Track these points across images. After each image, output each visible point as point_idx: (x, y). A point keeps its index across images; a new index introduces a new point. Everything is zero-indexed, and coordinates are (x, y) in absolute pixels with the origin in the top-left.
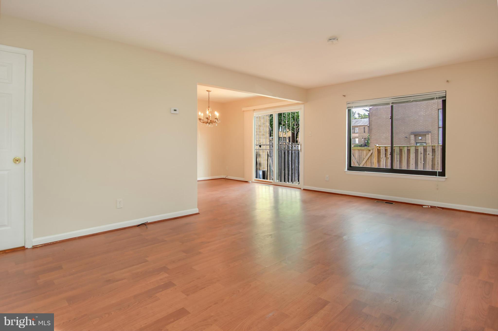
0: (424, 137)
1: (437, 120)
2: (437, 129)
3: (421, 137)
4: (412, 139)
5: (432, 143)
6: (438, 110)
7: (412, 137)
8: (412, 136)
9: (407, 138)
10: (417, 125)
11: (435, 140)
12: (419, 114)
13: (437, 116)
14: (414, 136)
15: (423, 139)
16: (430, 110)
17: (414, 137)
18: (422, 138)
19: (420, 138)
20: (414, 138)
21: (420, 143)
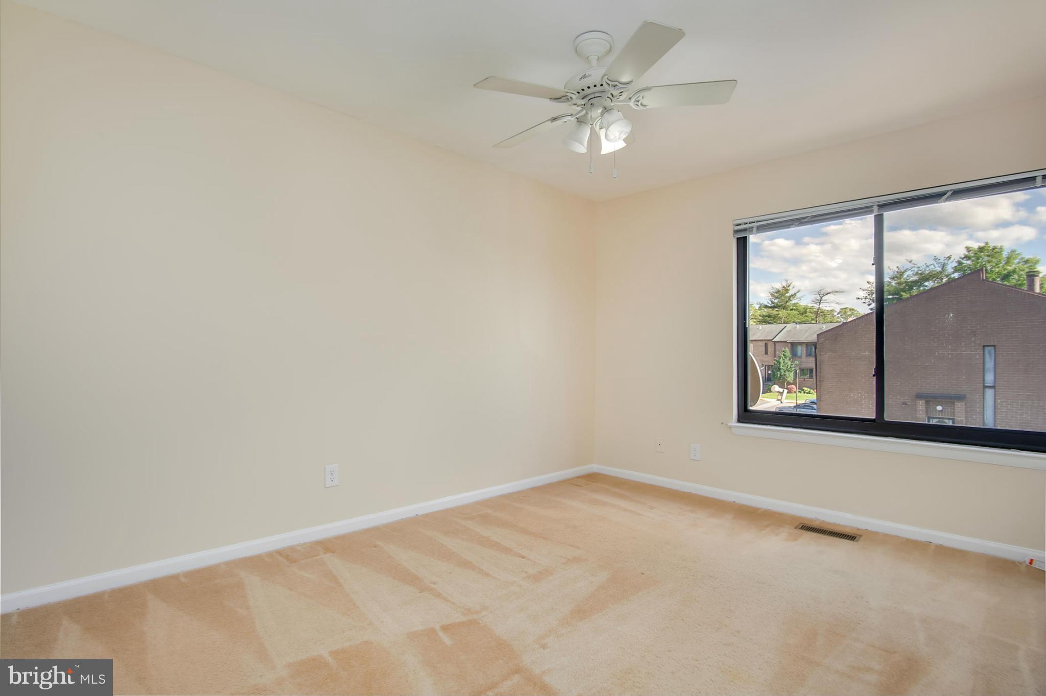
0: (949, 405)
1: (982, 370)
2: (982, 390)
3: (942, 406)
4: (920, 410)
5: (969, 422)
6: (982, 347)
7: (921, 404)
8: (920, 402)
9: (906, 404)
10: (933, 379)
11: (976, 415)
12: (937, 353)
13: (982, 362)
14: (924, 402)
15: (947, 410)
16: (963, 347)
17: (924, 404)
18: (943, 408)
19: (939, 408)
20: (924, 407)
21: (940, 418)
